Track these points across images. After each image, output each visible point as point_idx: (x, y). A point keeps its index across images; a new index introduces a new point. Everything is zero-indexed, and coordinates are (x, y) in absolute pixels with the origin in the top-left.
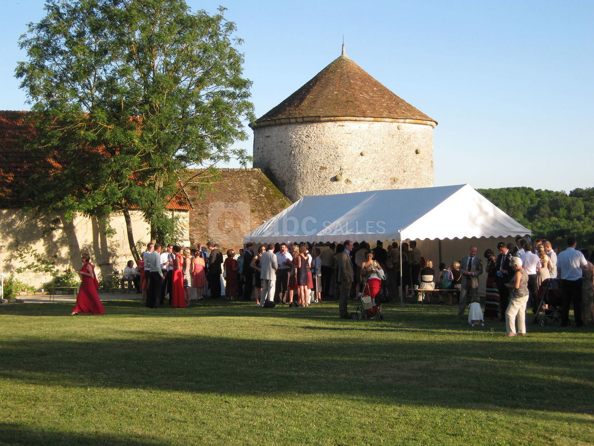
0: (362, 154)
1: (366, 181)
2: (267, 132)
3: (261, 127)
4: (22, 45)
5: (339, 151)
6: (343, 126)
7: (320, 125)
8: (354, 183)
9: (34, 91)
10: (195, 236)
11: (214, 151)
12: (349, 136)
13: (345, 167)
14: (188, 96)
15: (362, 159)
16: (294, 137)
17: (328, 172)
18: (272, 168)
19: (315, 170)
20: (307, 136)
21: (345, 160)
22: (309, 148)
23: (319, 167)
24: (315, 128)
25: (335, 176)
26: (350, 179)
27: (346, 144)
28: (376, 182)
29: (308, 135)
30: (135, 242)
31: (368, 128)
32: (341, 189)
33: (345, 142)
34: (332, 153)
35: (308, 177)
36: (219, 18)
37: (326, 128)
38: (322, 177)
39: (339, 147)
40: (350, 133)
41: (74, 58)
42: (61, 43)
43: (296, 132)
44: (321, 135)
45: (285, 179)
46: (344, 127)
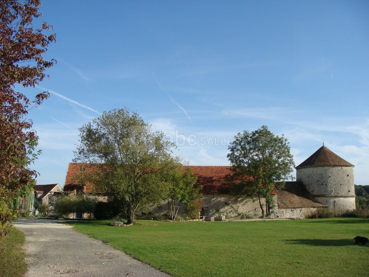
1: (332, 185)
2: (300, 170)
3: (299, 169)
4: (229, 149)
5: (323, 176)
6: (324, 168)
9: (232, 162)
10: (279, 202)
11: (283, 177)
13: (325, 181)
14: (276, 162)
17: (319, 182)
18: (302, 181)
20: (313, 171)
21: (325, 179)
22: (314, 175)
23: (317, 181)
24: (315, 169)
25: (322, 183)
26: (327, 184)
28: (335, 185)
30: (261, 204)
32: (324, 187)
33: (325, 173)
34: (321, 177)
35: (314, 184)
36: (282, 138)
37: (319, 169)
39: (323, 174)
40: (326, 170)
41: (243, 152)
42: (239, 147)
44: (317, 171)
45: (306, 184)
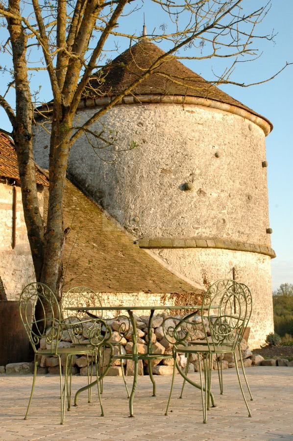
0: (217, 156)
1: (222, 195)
5: (188, 146)
6: (192, 112)
7: (160, 108)
8: (208, 195)
12: (200, 127)
13: (197, 172)
15: (217, 162)
16: (118, 124)
17: (173, 177)
19: (154, 174)
20: (140, 123)
21: (197, 162)
22: (144, 142)
23: (160, 170)
24: (153, 113)
25: (184, 183)
26: (204, 189)
27: (198, 138)
28: (232, 197)
29: (142, 122)
31: (221, 120)
32: (192, 203)
33: (197, 135)
34: (179, 151)
35: (143, 184)
37: (170, 113)
38: (165, 184)
39: (189, 142)
40: (202, 124)
43: (121, 117)
44: (161, 123)
46: (194, 114)
